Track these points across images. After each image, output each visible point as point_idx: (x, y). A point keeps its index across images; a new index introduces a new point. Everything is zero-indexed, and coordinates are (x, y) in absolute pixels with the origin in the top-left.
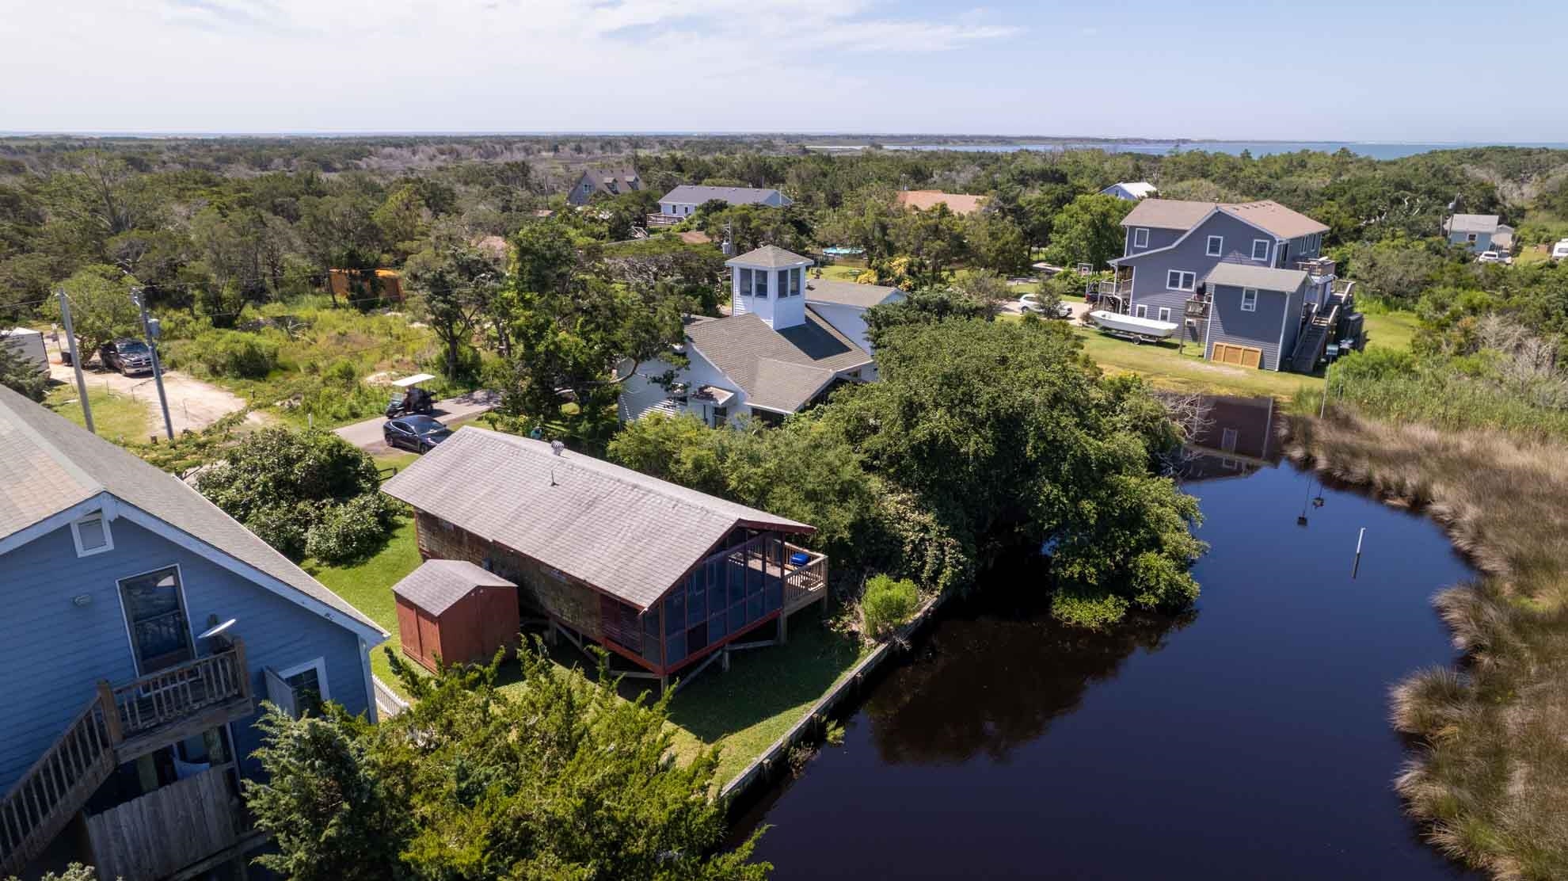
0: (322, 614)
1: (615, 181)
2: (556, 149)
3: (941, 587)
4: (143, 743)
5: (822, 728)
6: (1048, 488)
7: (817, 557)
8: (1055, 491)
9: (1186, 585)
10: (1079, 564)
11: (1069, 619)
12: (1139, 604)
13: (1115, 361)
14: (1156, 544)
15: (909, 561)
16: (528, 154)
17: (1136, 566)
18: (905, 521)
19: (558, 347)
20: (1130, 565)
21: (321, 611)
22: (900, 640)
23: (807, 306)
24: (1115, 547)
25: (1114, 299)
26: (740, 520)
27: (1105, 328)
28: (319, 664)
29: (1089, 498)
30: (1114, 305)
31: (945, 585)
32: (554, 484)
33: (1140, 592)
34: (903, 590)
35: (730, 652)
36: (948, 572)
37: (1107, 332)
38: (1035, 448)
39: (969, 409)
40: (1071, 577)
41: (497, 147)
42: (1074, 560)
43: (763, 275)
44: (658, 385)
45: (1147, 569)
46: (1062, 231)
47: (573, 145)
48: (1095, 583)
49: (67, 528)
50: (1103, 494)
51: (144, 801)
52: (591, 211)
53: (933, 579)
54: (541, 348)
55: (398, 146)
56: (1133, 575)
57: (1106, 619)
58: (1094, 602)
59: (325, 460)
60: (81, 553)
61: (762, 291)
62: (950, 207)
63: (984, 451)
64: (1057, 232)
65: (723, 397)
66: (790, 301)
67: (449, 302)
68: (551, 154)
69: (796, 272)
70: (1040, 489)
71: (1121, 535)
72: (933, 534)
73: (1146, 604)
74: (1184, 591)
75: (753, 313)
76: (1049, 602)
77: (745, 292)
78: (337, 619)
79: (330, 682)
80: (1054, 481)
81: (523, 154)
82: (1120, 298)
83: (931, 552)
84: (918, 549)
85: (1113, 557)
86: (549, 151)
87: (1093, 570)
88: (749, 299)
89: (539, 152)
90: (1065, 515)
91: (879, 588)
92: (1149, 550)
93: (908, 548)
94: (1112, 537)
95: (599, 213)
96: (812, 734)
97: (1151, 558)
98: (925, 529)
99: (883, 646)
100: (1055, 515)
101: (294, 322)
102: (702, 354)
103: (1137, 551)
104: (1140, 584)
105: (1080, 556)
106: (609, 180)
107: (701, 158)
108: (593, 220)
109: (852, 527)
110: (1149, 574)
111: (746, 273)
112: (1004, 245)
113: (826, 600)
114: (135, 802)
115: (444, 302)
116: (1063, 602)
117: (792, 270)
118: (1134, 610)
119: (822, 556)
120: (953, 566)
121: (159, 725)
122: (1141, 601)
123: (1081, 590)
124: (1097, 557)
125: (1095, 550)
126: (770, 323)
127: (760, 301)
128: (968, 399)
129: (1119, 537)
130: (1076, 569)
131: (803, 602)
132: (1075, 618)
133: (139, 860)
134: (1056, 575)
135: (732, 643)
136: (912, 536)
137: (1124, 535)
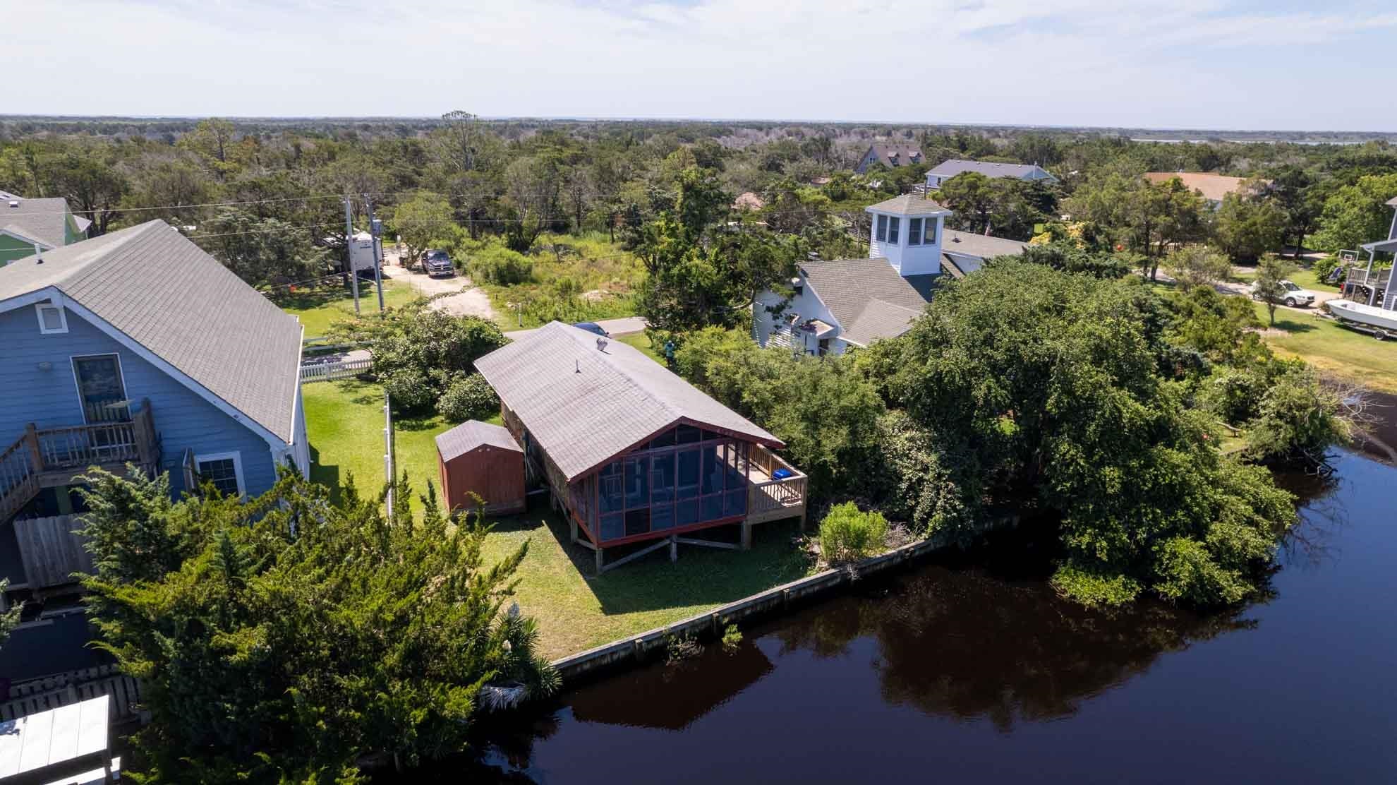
0: (232, 415)
1: (898, 155)
2: (889, 134)
3: (929, 530)
4: (59, 476)
5: (722, 630)
6: (1064, 448)
7: (797, 475)
8: (1072, 452)
9: (1224, 583)
10: (1090, 534)
11: (1065, 591)
12: (1158, 593)
13: (1339, 354)
14: (1198, 531)
15: (904, 498)
16: (863, 138)
17: (1162, 550)
18: (908, 458)
19: (688, 270)
20: (1155, 548)
21: (231, 413)
22: (850, 569)
23: (946, 256)
24: (1140, 524)
25: (1367, 289)
26: (683, 418)
27: (1343, 320)
28: (235, 456)
29: (1117, 465)
30: (1363, 294)
31: (934, 528)
32: (578, 371)
33: (1164, 580)
34: (871, 522)
35: (678, 544)
36: (938, 516)
37: (1347, 324)
38: (1058, 401)
39: (989, 352)
40: (1079, 547)
41: (837, 130)
42: (1085, 530)
43: (895, 221)
44: (770, 314)
45: (1174, 555)
46: (1332, 215)
47: (905, 130)
48: (1105, 558)
49: (31, 307)
50: (1134, 463)
51: (58, 519)
52: (862, 180)
53: (924, 522)
54: (675, 271)
55: (760, 129)
56: (1156, 559)
57: (1105, 600)
58: (1102, 579)
59: (465, 340)
60: (44, 331)
61: (894, 238)
62: (1185, 183)
63: (996, 397)
64: (1326, 216)
65: (822, 329)
66: (921, 250)
67: (637, 232)
68: (884, 138)
69: (932, 222)
70: (1057, 446)
71: (1149, 512)
72: (931, 474)
73: (1166, 595)
74: (1221, 589)
75: (885, 259)
76: (1054, 570)
77: (881, 237)
78: (244, 422)
79: (245, 473)
80: (1077, 439)
81: (859, 138)
82: (1373, 288)
83: (927, 494)
84: (916, 487)
85: (1132, 535)
86: (883, 135)
87: (1104, 544)
88: (882, 244)
89: (874, 135)
90: (1082, 476)
91: (843, 515)
92: (1184, 536)
93: (904, 486)
94: (1138, 512)
95: (869, 182)
96: (708, 632)
97: (1186, 546)
98: (926, 469)
99: (832, 571)
100: (1070, 477)
101: (565, 249)
102: (813, 290)
103: (1171, 532)
104: (1163, 572)
105: (1094, 527)
106: (892, 154)
107: (992, 141)
108: (863, 188)
109: (841, 454)
110: (1174, 562)
111: (882, 218)
112: (1251, 225)
113: (803, 519)
114: (51, 519)
115: (632, 232)
116: (1067, 573)
117: (928, 220)
118: (1148, 598)
119: (802, 475)
120: (945, 510)
121: (73, 467)
122: (1161, 589)
123: (1088, 563)
124: (1116, 531)
125: (1114, 523)
126: (898, 268)
127: (891, 247)
128: (989, 341)
129: (1146, 514)
130: (1086, 539)
131: (773, 516)
132: (1071, 591)
133: (54, 564)
134: (1064, 544)
135: (681, 535)
136: (908, 473)
137: (1153, 512)
